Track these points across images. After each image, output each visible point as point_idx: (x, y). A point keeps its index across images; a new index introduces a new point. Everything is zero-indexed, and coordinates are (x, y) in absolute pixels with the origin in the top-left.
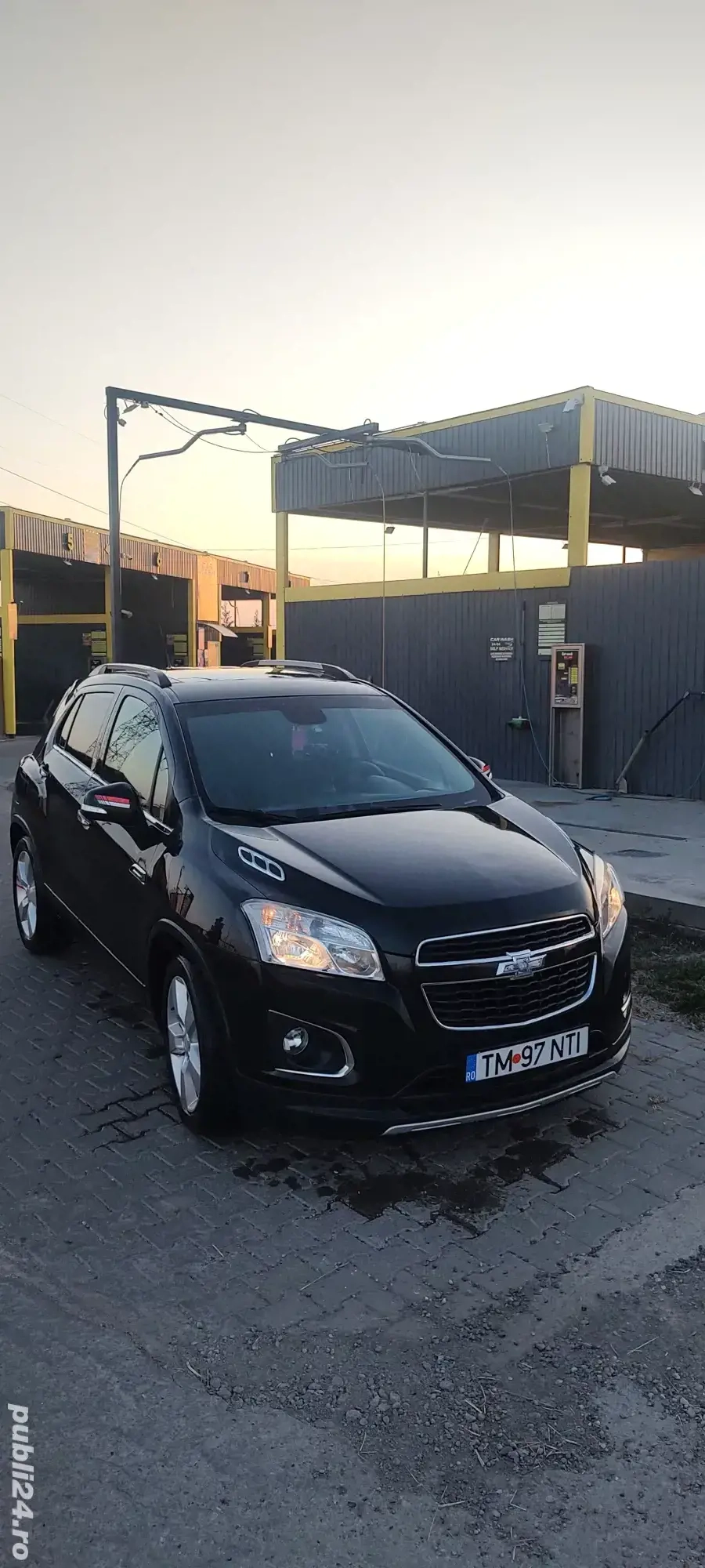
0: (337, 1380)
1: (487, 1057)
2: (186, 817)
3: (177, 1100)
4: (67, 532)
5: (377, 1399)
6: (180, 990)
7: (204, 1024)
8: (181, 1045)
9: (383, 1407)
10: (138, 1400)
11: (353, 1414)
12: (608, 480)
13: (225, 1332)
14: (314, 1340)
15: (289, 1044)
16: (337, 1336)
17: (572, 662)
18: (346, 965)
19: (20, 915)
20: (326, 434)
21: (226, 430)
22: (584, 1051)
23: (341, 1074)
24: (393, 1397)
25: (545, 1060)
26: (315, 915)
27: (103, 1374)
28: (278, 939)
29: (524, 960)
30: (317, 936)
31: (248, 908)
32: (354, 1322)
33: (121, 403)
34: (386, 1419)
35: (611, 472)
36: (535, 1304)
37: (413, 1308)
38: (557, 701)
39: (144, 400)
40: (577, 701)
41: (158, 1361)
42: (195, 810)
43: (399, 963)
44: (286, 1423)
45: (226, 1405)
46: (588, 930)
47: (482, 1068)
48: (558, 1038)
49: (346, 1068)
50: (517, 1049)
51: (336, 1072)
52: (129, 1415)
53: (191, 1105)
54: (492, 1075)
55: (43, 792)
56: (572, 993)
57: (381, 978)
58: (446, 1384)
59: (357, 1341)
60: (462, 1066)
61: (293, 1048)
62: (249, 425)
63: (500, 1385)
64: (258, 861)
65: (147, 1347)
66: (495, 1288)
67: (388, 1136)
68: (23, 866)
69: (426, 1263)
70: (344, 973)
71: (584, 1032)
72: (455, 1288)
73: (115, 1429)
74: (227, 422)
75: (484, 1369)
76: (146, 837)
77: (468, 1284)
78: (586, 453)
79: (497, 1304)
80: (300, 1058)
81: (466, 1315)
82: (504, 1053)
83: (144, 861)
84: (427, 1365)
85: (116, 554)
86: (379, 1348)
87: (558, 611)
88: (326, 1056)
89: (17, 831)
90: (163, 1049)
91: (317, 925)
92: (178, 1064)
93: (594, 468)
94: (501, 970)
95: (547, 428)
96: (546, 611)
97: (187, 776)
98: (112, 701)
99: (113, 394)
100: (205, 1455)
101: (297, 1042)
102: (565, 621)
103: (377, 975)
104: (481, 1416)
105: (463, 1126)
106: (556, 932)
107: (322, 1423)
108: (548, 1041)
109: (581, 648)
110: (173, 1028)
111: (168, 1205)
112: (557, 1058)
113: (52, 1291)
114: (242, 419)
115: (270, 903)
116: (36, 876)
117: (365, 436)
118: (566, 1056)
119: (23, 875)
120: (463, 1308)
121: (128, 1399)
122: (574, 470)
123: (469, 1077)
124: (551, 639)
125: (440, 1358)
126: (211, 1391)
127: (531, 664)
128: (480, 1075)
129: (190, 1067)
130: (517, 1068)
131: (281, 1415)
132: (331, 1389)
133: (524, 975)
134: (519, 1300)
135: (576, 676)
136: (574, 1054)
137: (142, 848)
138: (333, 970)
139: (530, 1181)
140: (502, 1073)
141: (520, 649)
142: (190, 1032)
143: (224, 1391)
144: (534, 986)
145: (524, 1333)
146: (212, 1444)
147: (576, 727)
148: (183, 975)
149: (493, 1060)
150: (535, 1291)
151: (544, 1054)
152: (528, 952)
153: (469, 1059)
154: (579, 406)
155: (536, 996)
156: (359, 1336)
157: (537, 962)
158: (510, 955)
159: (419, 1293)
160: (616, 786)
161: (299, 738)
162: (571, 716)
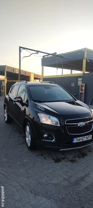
0: (53, 192)
1: (76, 139)
2: (29, 102)
3: (27, 145)
4: (14, 69)
5: (60, 196)
6: (28, 127)
7: (31, 133)
8: (28, 136)
9: (61, 197)
10: (19, 194)
11: (56, 198)
12: (88, 61)
13: (34, 182)
14: (49, 184)
15: (44, 136)
16: (53, 184)
17: (83, 86)
18: (54, 124)
19: (5, 118)
20: (49, 54)
21: (35, 53)
22: (91, 139)
23: (53, 141)
24: (63, 195)
25: (85, 140)
26: (49, 116)
27: (14, 189)
28: (43, 119)
29: (82, 124)
30: (49, 119)
31: (39, 114)
32: (55, 181)
33: (21, 49)
34: (62, 199)
35: (89, 60)
36: (85, 179)
37: (65, 179)
38: (80, 92)
39: (24, 48)
40: (83, 92)
41: (23, 187)
42: (31, 100)
43: (62, 124)
44: (44, 199)
45: (34, 196)
46: (92, 120)
47: (75, 141)
48: (87, 136)
49: (54, 140)
50: (81, 138)
51: (52, 140)
52: (18, 197)
53: (29, 145)
54: (77, 142)
55: (8, 100)
56: (89, 129)
57: (59, 126)
58: (72, 193)
59: (56, 185)
60: (72, 140)
61: (45, 136)
62: (39, 53)
63: (81, 194)
64: (40, 107)
65: (21, 185)
66: (79, 176)
67: (60, 151)
68: (5, 111)
69: (67, 172)
70: (54, 125)
71: (91, 135)
72: (72, 176)
73: (15, 199)
74: (36, 52)
75: (78, 191)
76: (23, 104)
77: (74, 176)
78: (85, 57)
79: (79, 179)
80: (46, 138)
81: (74, 181)
82: (79, 138)
83: (23, 108)
84: (68, 190)
85: (20, 72)
86: (60, 186)
87: (81, 79)
88: (51, 138)
89: (5, 105)
90: (25, 137)
91: (49, 117)
92: (27, 139)
93: (86, 59)
94: (78, 125)
95: (80, 54)
96: (79, 79)
97: (30, 95)
98: (19, 86)
99: (20, 47)
100: (30, 205)
101: (46, 136)
102: (82, 81)
103: (59, 125)
104: (78, 200)
105: (72, 150)
106: (87, 120)
107: (51, 200)
108: (86, 137)
109: (84, 84)
110: (27, 133)
111: (25, 161)
112: (87, 140)
113: (6, 174)
114: (38, 52)
115: (42, 114)
116: (7, 112)
117: (54, 55)
118: (88, 139)
119: (5, 112)
120: (73, 180)
121: (17, 194)
122: (84, 60)
123: (73, 142)
124: (80, 83)
125: (70, 188)
126: (32, 193)
127: (77, 87)
128: (75, 142)
129: (29, 139)
130: (81, 141)
131: (44, 198)
132: (52, 193)
133: (82, 126)
134: (82, 179)
135: (83, 88)
136: (90, 139)
137: (22, 106)
138: (52, 124)
139: (82, 159)
140: (78, 141)
141: (75, 84)
142: (29, 134)
143: (34, 193)
144: (84, 128)
145: (84, 185)
146: (31, 203)
147: (83, 95)
148: (28, 125)
149: (77, 139)
150: (85, 177)
151: (85, 139)
152: (83, 123)
153: (73, 139)
154: (84, 51)
155: (84, 130)
156: (56, 184)
157: (84, 124)
158: (80, 123)
159: (66, 177)
160: (89, 104)
161: (46, 91)
162: (82, 94)
